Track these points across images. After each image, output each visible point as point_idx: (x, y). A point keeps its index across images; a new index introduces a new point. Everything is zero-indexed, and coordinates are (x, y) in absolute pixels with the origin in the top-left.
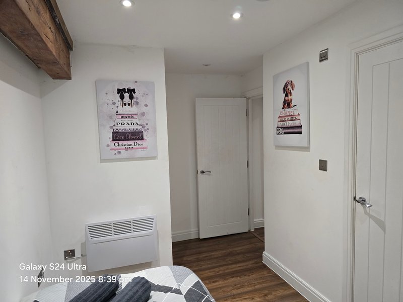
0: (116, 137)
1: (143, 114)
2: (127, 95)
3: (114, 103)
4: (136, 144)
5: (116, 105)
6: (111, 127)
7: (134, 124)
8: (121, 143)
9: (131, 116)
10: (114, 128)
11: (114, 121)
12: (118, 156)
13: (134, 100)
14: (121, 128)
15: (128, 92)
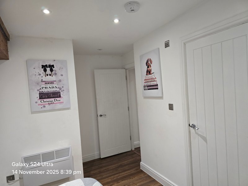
0: (42, 96)
1: (60, 81)
2: (48, 69)
3: (40, 75)
4: (55, 100)
5: (41, 76)
6: (38, 90)
7: (54, 87)
8: (45, 100)
9: (52, 83)
10: (40, 90)
11: (40, 86)
12: (43, 109)
14: (45, 90)
15: (49, 67)
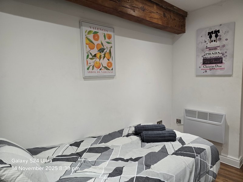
0: (205, 62)
1: (224, 46)
2: (214, 35)
3: (205, 42)
4: (217, 66)
5: (207, 43)
6: (202, 56)
7: (217, 53)
8: (207, 65)
9: (215, 48)
10: (204, 57)
11: (205, 52)
12: (205, 74)
13: (219, 37)
14: (208, 56)
15: (214, 33)
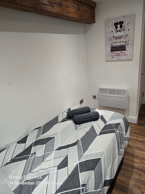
0: (112, 49)
1: (127, 35)
2: (119, 26)
4: (121, 52)
5: (113, 32)
6: (110, 45)
7: (121, 42)
8: (114, 52)
9: (120, 38)
10: (112, 45)
11: (112, 41)
12: (113, 59)
13: (123, 28)
14: (115, 45)
15: (119, 24)
